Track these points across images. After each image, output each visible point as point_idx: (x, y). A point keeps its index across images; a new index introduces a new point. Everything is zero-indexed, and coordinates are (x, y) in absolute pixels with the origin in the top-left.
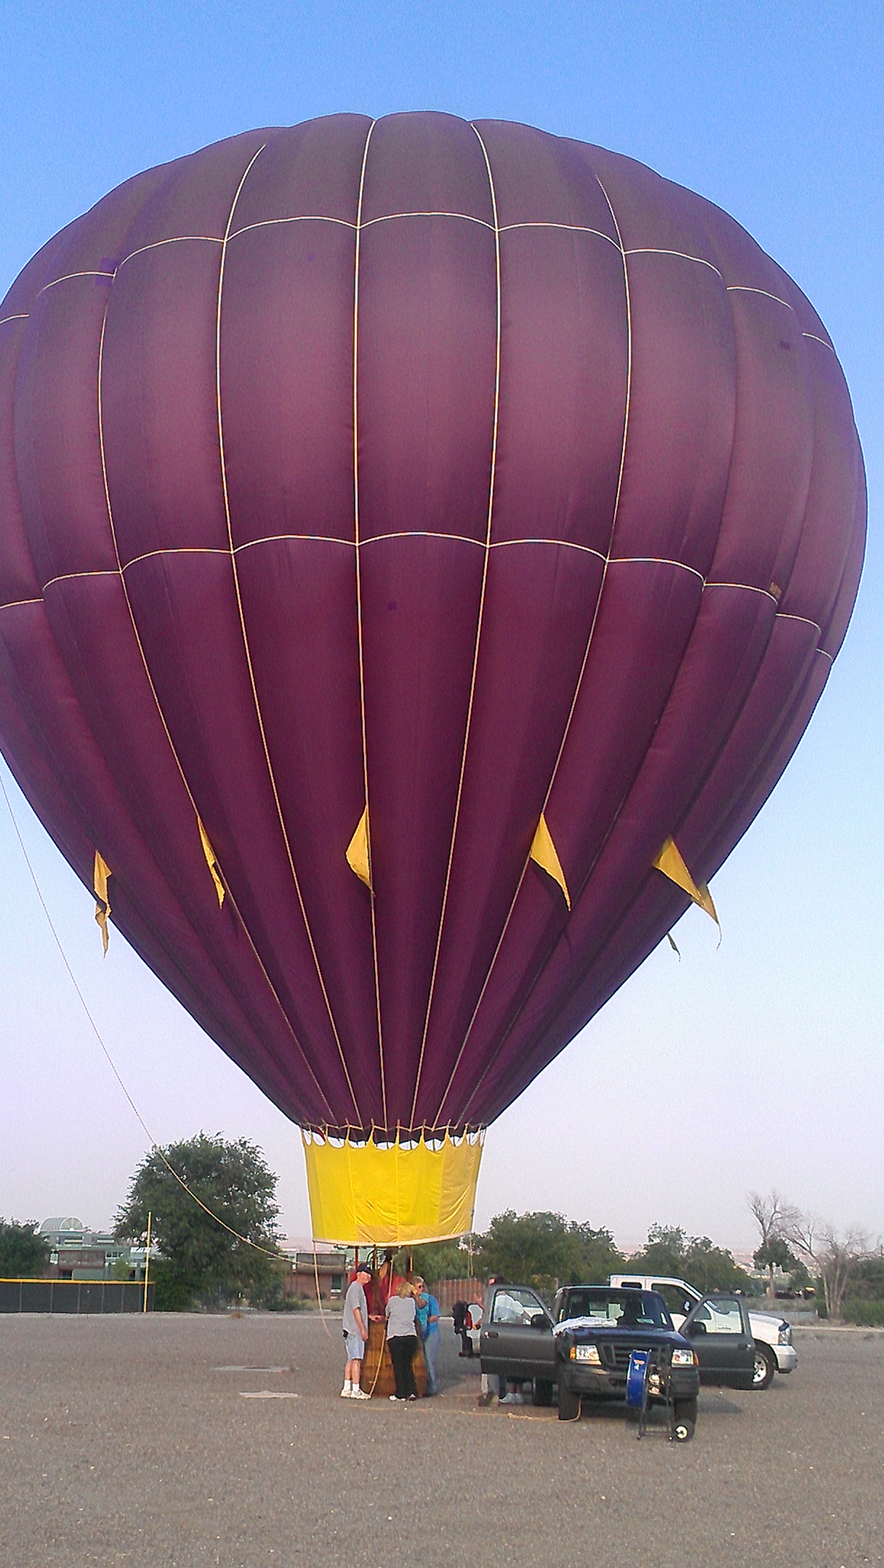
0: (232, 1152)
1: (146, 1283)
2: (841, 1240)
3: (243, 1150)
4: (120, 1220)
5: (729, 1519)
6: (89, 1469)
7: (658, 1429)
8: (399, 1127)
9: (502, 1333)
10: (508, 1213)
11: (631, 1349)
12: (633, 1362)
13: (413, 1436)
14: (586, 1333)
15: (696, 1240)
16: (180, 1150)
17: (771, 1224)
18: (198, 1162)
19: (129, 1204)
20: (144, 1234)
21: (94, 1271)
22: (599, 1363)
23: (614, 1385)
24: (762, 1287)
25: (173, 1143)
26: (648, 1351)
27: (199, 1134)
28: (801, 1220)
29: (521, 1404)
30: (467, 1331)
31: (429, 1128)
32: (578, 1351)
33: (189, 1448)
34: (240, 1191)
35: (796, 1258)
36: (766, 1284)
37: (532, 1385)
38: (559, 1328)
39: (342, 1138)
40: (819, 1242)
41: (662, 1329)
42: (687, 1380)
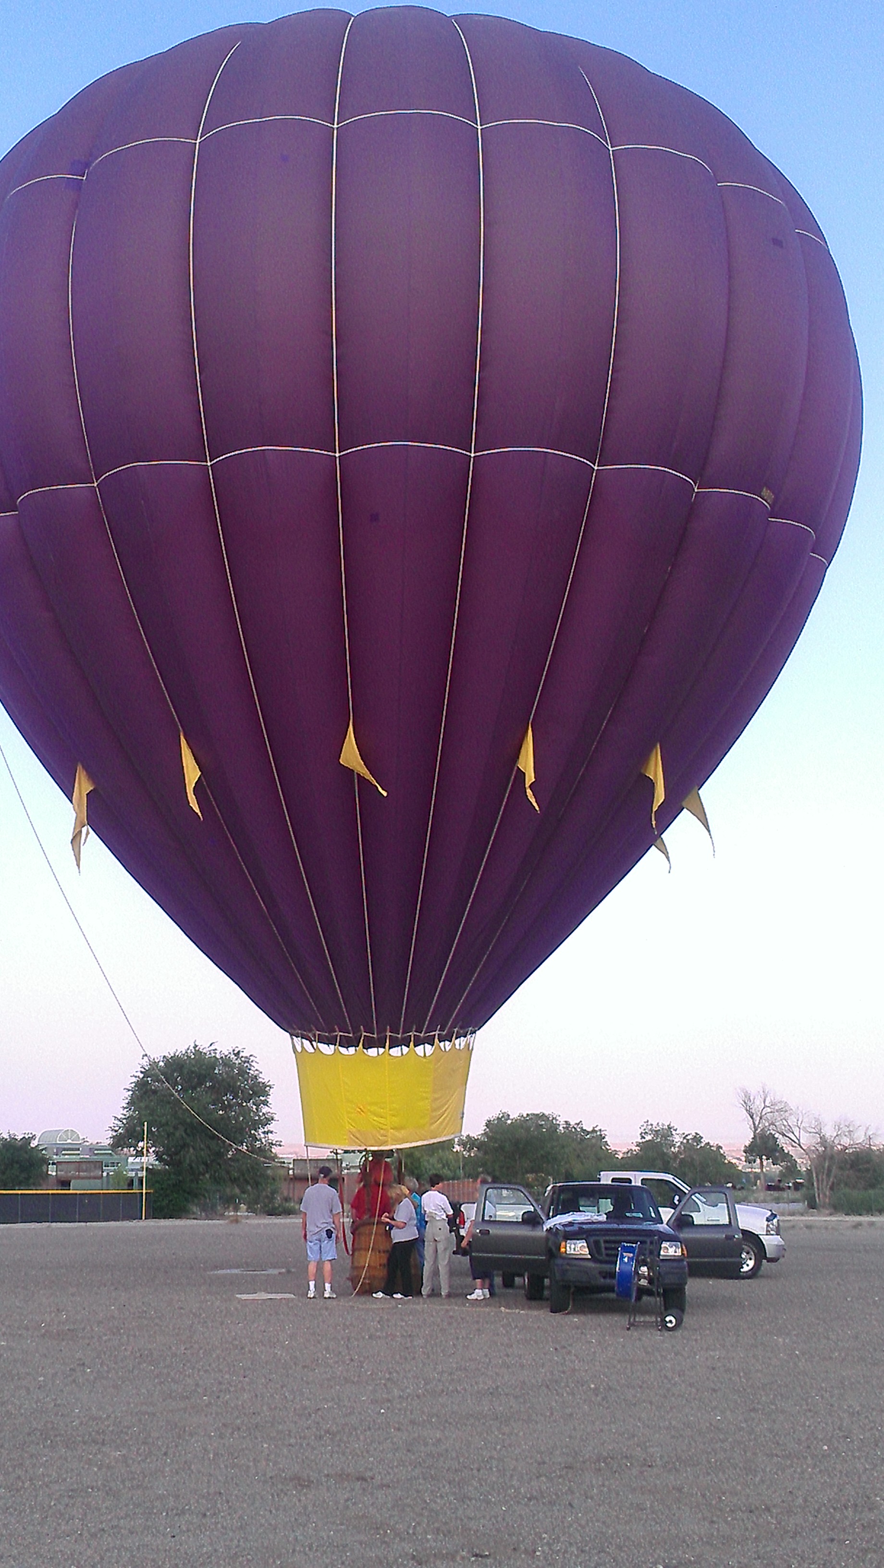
0: (226, 1062)
1: (144, 1191)
2: (829, 1132)
3: (236, 1059)
4: (116, 1131)
5: (714, 1403)
6: (85, 1372)
7: (648, 1318)
8: (388, 1034)
9: (493, 1231)
10: (501, 1115)
11: (620, 1242)
12: (622, 1254)
13: (406, 1332)
14: (575, 1228)
15: (687, 1136)
16: (174, 1061)
17: (761, 1118)
18: (193, 1072)
19: (125, 1115)
20: (141, 1144)
21: (92, 1181)
22: (589, 1257)
23: (604, 1278)
24: (753, 1180)
25: (167, 1055)
26: (636, 1243)
27: (193, 1045)
28: (791, 1114)
30: (460, 1230)
31: (419, 1034)
32: (568, 1245)
33: (185, 1349)
34: (234, 1100)
35: (786, 1151)
36: (757, 1176)
37: (524, 1280)
38: (549, 1224)
39: (332, 1044)
40: (808, 1135)
41: (651, 1223)
42: (675, 1271)
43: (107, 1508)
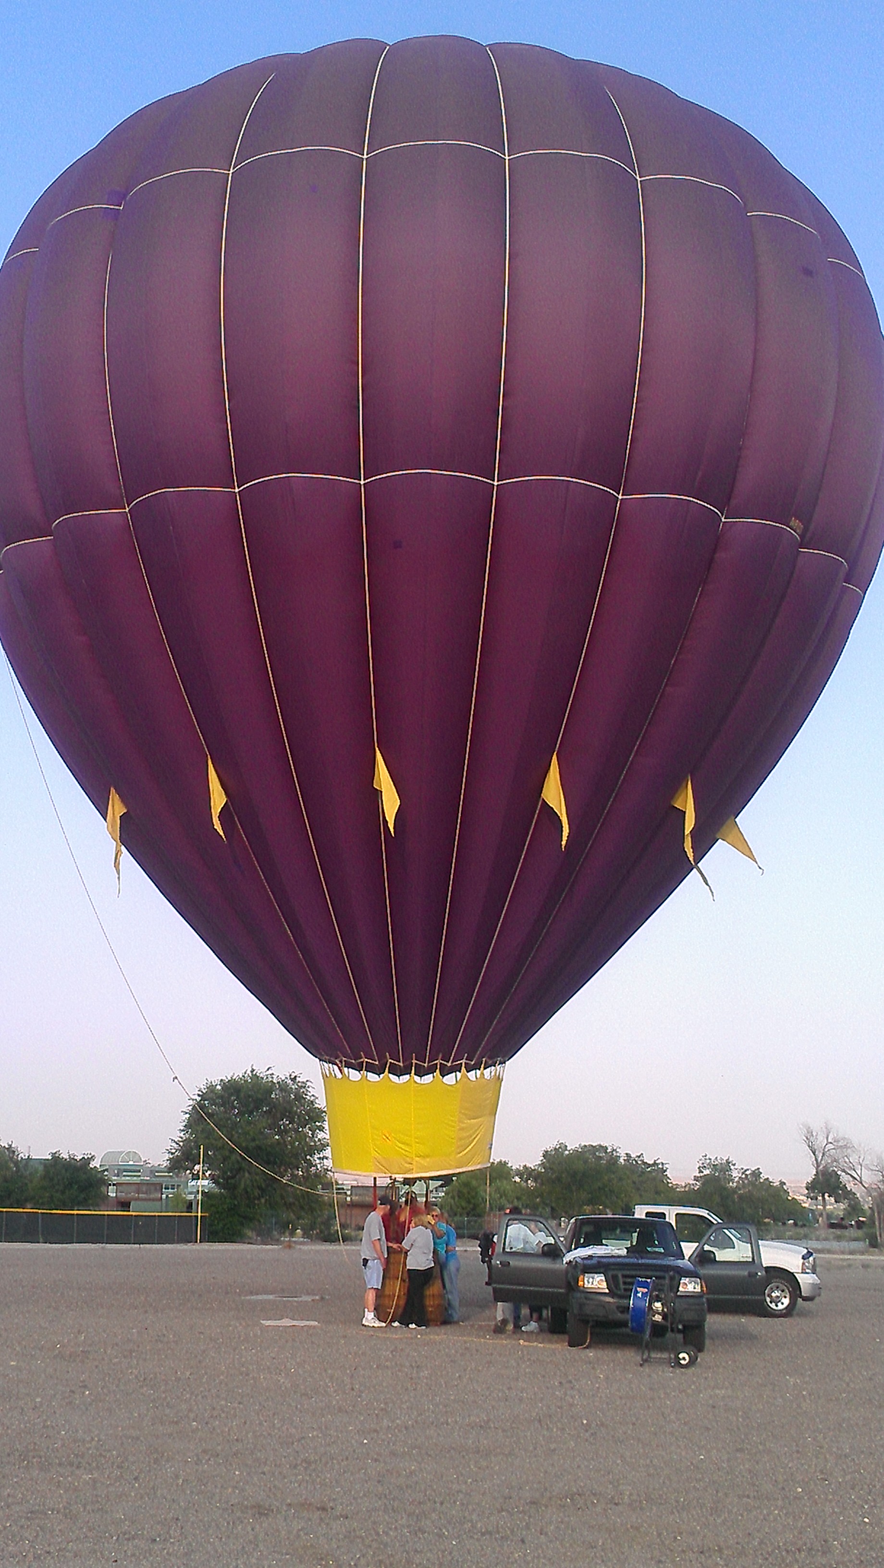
0: (283, 1087)
1: (199, 1214)
3: (293, 1085)
4: (172, 1154)
5: (703, 1443)
6: (84, 1394)
7: (661, 1355)
8: (414, 1061)
9: (514, 1262)
10: (559, 1146)
11: (636, 1277)
12: (636, 1289)
13: (417, 1362)
14: (594, 1261)
15: (746, 1171)
16: (231, 1085)
17: (824, 1154)
18: (249, 1096)
19: (182, 1138)
20: (197, 1167)
21: (151, 1203)
22: (607, 1291)
23: (619, 1312)
24: (815, 1217)
25: (224, 1078)
26: (651, 1278)
27: (250, 1069)
28: (853, 1151)
29: (538, 1334)
31: (445, 1063)
32: (586, 1279)
34: (290, 1126)
35: (849, 1189)
36: (819, 1213)
38: (568, 1257)
39: (359, 1070)
40: (870, 1172)
41: (672, 1258)
42: (693, 1307)
43: (60, 1530)
